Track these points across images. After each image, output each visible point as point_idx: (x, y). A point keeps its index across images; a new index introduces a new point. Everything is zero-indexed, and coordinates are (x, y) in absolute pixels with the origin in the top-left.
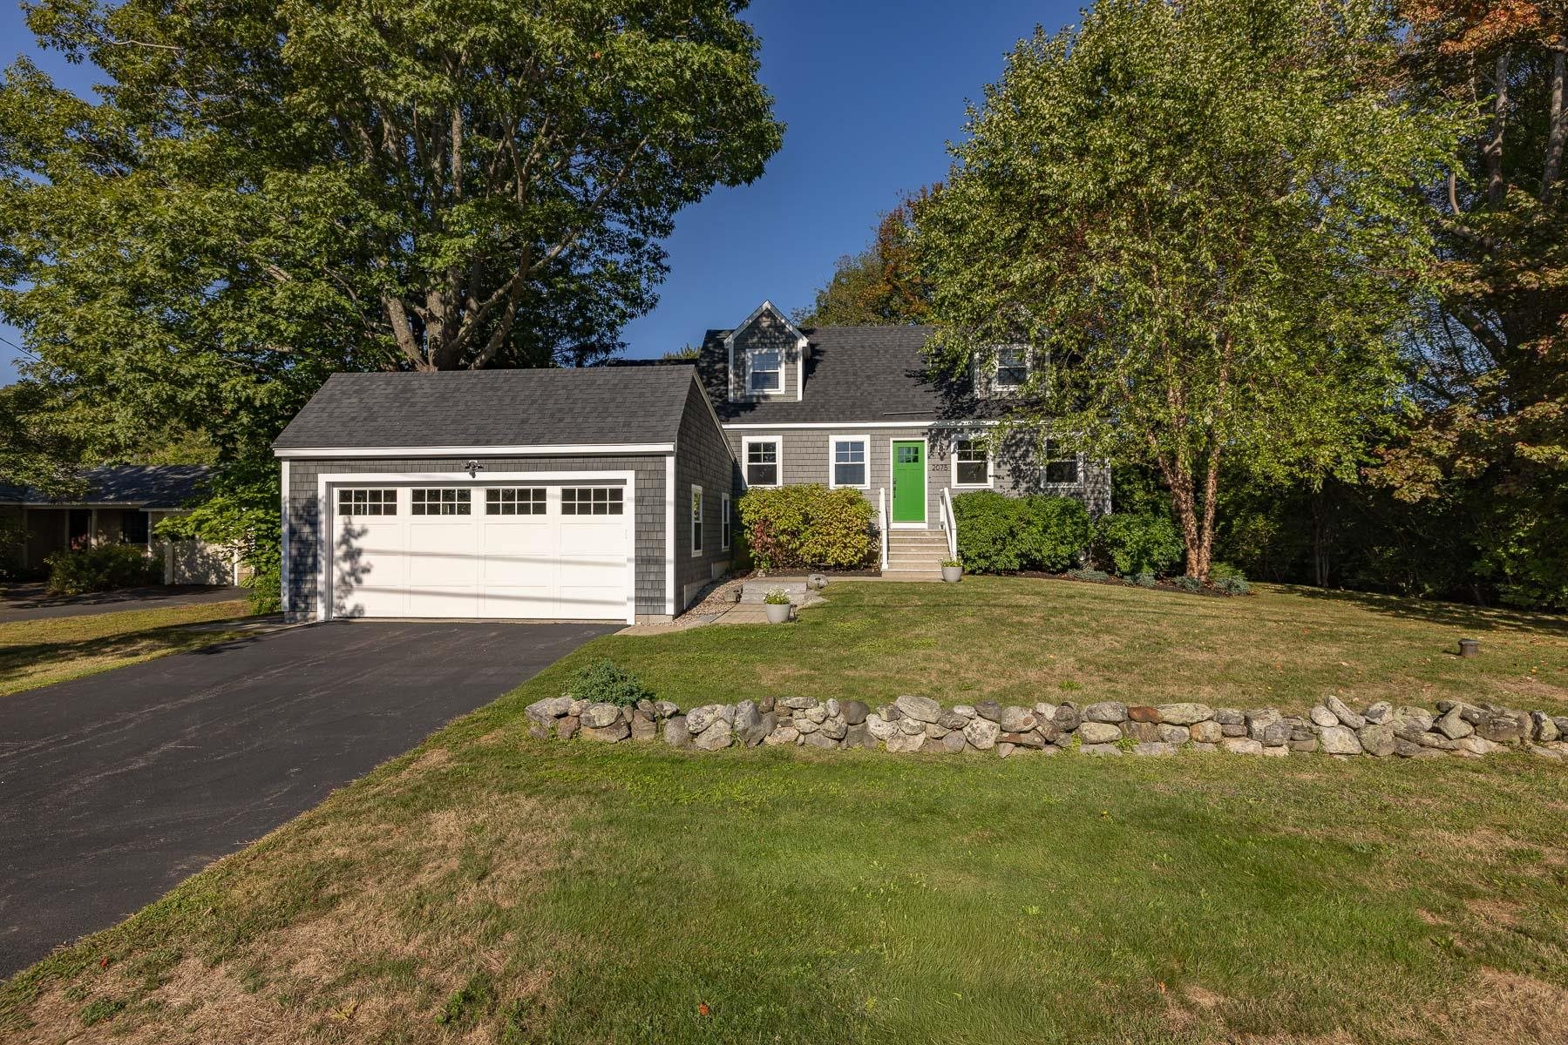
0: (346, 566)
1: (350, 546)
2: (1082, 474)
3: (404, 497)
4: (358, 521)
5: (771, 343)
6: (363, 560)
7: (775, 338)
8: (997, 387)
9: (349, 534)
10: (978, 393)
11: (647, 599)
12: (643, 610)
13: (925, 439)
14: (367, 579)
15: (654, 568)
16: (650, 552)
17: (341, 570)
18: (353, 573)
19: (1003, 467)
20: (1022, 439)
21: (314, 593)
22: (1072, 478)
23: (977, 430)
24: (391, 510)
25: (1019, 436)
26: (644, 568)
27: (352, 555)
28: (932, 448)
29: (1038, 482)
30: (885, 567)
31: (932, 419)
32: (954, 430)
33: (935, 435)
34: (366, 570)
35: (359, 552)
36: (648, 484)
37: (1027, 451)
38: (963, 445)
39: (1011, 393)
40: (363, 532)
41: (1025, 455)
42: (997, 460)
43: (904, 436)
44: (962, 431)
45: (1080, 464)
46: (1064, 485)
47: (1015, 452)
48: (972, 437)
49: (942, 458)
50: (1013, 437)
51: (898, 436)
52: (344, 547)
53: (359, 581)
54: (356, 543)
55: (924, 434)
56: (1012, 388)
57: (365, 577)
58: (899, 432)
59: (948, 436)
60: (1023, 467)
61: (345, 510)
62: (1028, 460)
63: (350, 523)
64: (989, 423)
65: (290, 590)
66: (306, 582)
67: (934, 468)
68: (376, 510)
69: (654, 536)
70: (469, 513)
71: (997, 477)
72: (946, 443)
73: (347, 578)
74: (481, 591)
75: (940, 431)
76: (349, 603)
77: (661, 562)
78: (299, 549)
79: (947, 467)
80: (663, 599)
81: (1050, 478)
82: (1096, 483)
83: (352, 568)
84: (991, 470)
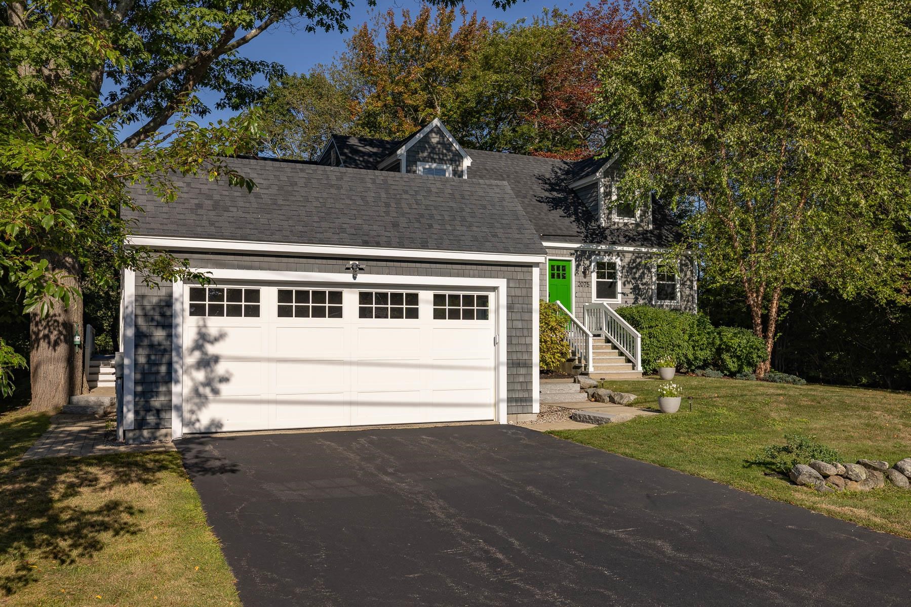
0: (200, 376)
1: (205, 353)
2: (679, 294)
3: (269, 298)
4: (215, 324)
5: (439, 159)
6: (221, 369)
7: (443, 154)
8: (615, 218)
9: (203, 339)
10: (603, 223)
11: (517, 400)
12: (514, 410)
13: (573, 259)
14: (225, 389)
15: (522, 371)
16: (519, 356)
17: (193, 379)
18: (208, 383)
19: (627, 285)
20: (639, 264)
21: (168, 407)
22: (672, 297)
23: (609, 253)
24: (254, 312)
25: (638, 260)
26: (514, 371)
27: (207, 362)
28: (578, 266)
29: (651, 299)
30: (591, 369)
31: (577, 242)
32: (593, 253)
33: (580, 255)
34: (225, 380)
35: (216, 359)
36: (518, 292)
37: (643, 273)
38: (600, 265)
39: (626, 224)
40: (221, 337)
41: (642, 277)
42: (624, 280)
43: (557, 255)
44: (599, 254)
45: (678, 286)
46: (667, 302)
47: (635, 273)
48: (606, 259)
49: (585, 277)
50: (634, 261)
51: (553, 255)
52: (197, 355)
53: (216, 392)
54: (211, 349)
55: (571, 254)
56: (626, 220)
57: (224, 388)
58: (554, 251)
59: (589, 258)
60: (641, 286)
61: (197, 310)
62: (644, 281)
63: (205, 326)
64: (619, 248)
65: (136, 404)
66: (157, 394)
67: (580, 284)
68: (234, 312)
69: (522, 341)
70: (340, 316)
71: (623, 294)
72: (587, 262)
73: (201, 390)
74: (354, 398)
75: (583, 252)
76: (205, 418)
77: (528, 365)
78: (148, 356)
79: (588, 284)
80: (530, 400)
81: (659, 297)
82: (688, 301)
83: (207, 377)
84: (619, 288)
